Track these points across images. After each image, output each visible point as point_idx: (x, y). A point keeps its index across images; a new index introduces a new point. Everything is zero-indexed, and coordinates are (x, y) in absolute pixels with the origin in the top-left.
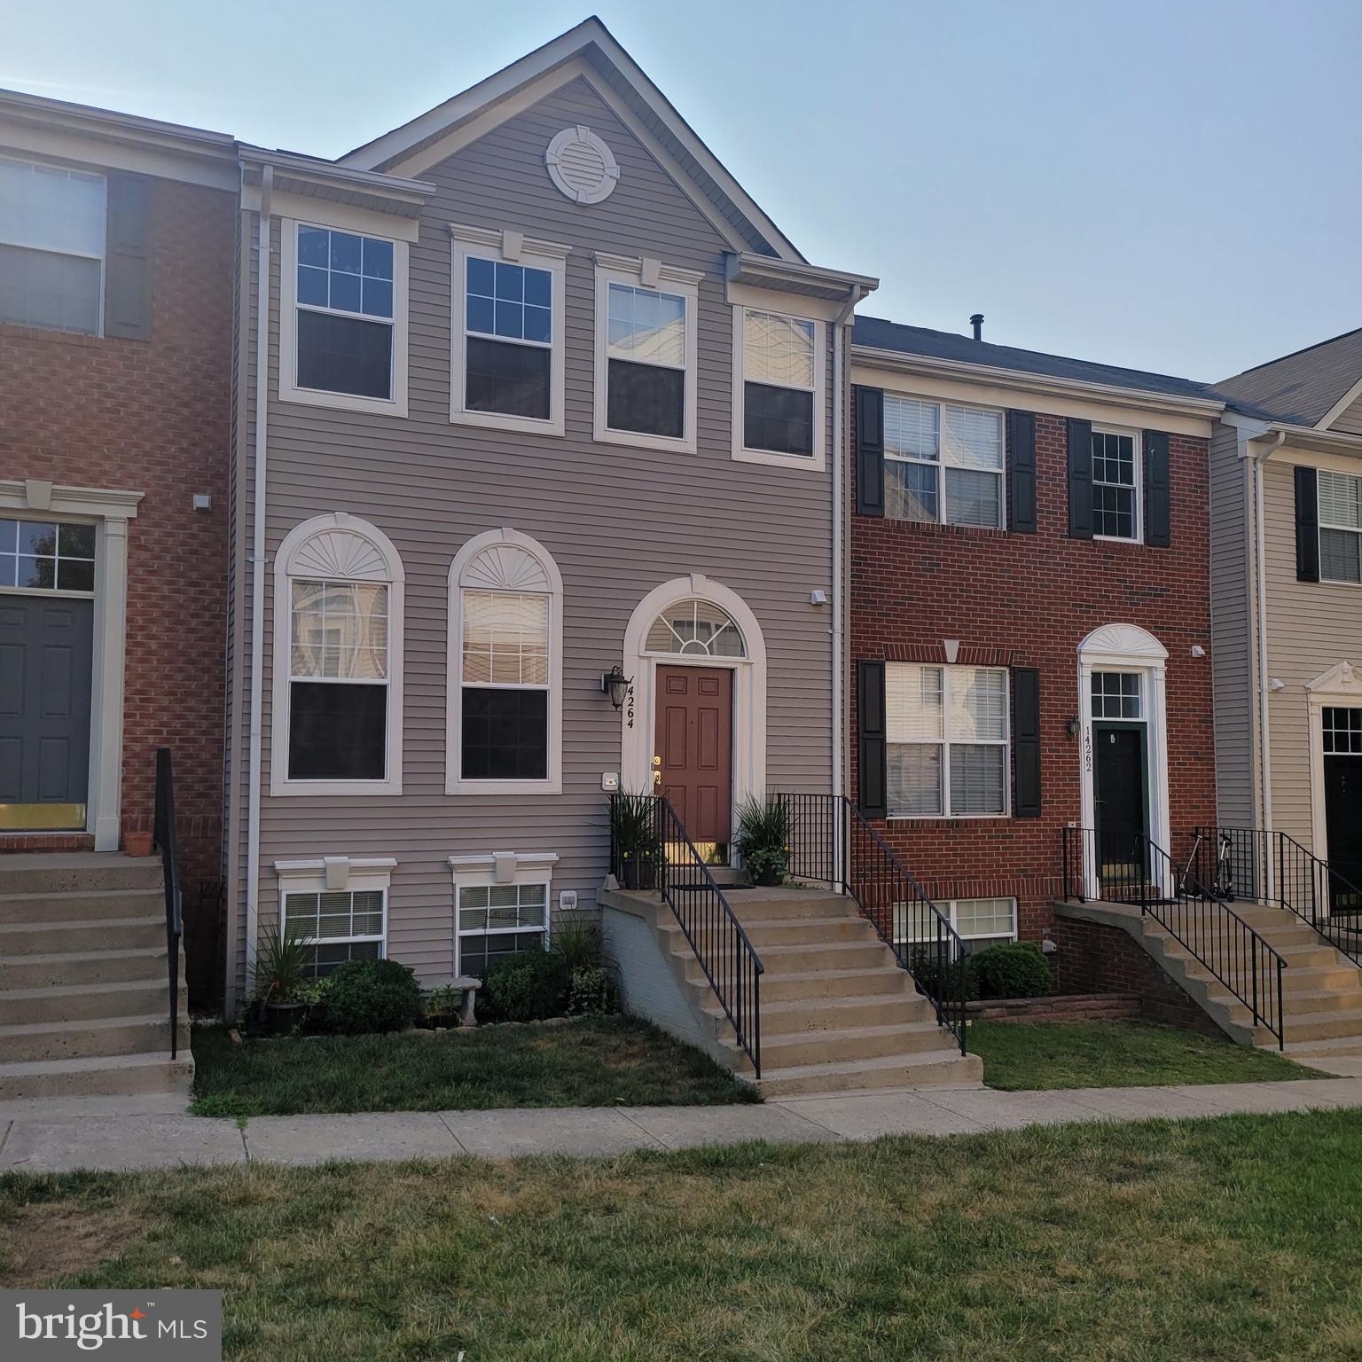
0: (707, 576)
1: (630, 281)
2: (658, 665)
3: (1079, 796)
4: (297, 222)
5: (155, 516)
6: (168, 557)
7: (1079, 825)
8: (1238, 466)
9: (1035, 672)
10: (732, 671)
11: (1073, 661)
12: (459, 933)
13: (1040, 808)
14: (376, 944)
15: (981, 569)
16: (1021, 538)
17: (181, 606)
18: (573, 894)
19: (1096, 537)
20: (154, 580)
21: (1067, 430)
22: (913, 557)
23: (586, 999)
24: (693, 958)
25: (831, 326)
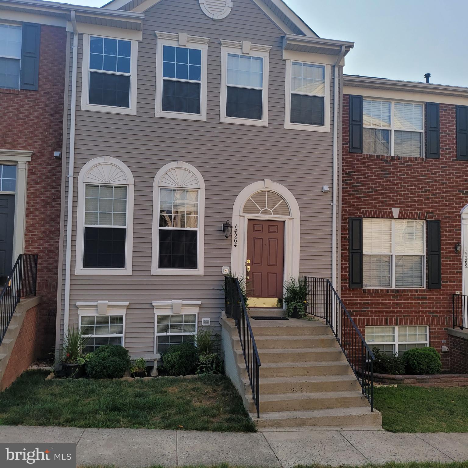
0: (272, 180)
1: (238, 52)
2: (249, 220)
4: (90, 35)
5: (39, 160)
6: (44, 177)
7: (461, 293)
9: (438, 222)
10: (284, 222)
11: (458, 217)
12: (156, 334)
13: (441, 285)
15: (411, 175)
16: (432, 161)
17: (49, 197)
18: (208, 319)
20: (38, 187)
21: (456, 111)
22: (377, 171)
23: (205, 367)
24: (240, 353)
25: (333, 67)
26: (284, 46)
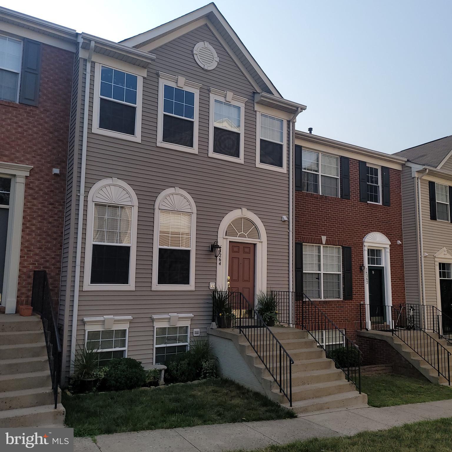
0: (248, 209)
1: (222, 99)
2: (230, 242)
3: (364, 292)
4: (101, 65)
5: (37, 176)
6: (41, 193)
7: (364, 303)
8: (412, 180)
9: (350, 248)
10: (255, 244)
11: (361, 245)
12: (156, 346)
13: (352, 297)
14: (123, 352)
15: (333, 211)
16: (345, 201)
17: (46, 213)
18: (198, 330)
19: (368, 202)
20: (35, 202)
21: (359, 164)
22: (312, 206)
23: (208, 373)
24: (256, 356)
25: (289, 122)
26: (256, 100)
